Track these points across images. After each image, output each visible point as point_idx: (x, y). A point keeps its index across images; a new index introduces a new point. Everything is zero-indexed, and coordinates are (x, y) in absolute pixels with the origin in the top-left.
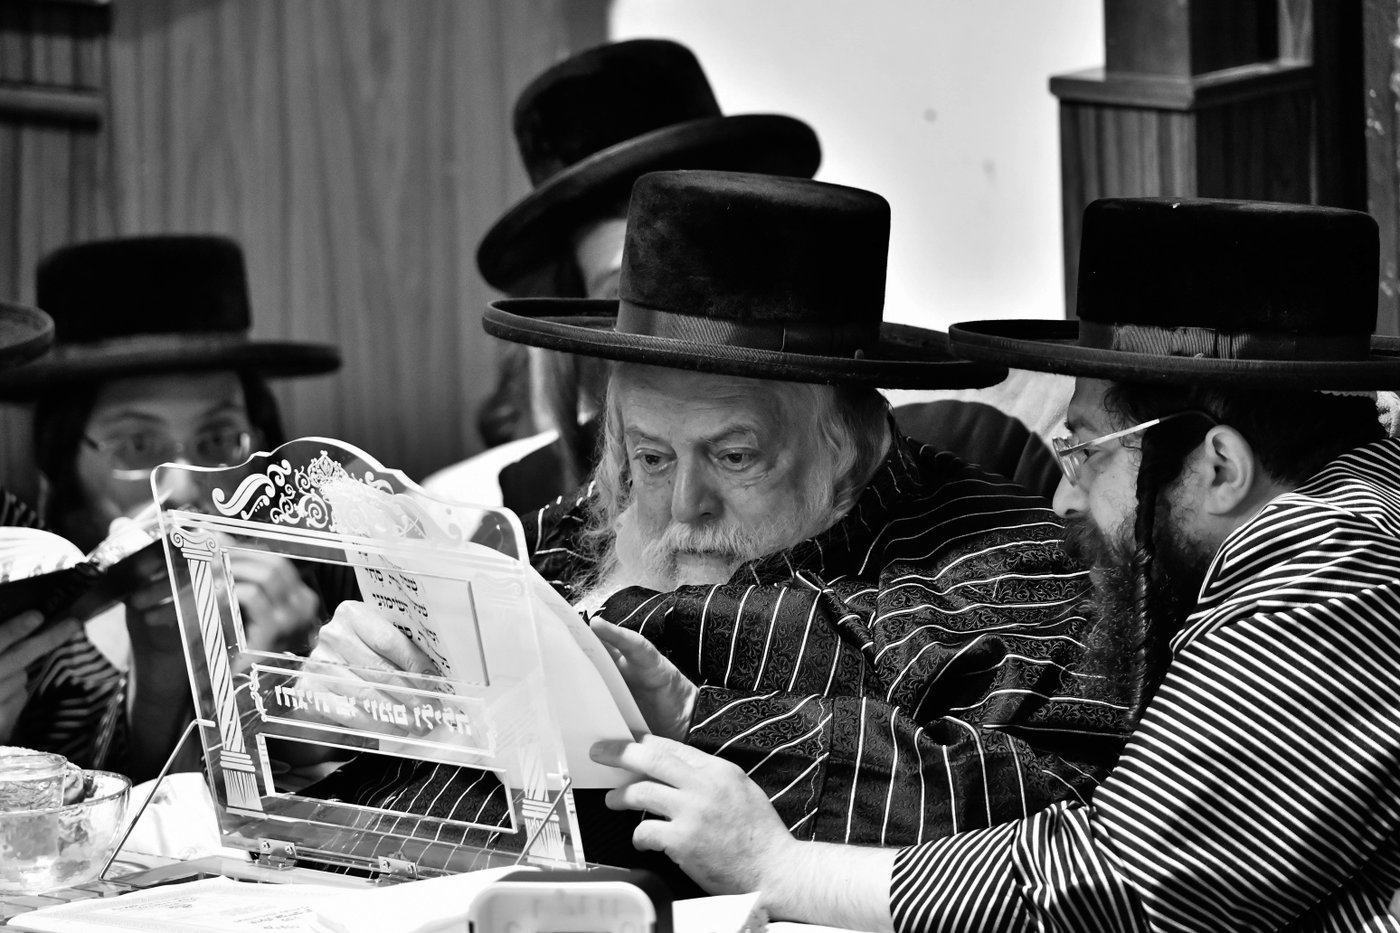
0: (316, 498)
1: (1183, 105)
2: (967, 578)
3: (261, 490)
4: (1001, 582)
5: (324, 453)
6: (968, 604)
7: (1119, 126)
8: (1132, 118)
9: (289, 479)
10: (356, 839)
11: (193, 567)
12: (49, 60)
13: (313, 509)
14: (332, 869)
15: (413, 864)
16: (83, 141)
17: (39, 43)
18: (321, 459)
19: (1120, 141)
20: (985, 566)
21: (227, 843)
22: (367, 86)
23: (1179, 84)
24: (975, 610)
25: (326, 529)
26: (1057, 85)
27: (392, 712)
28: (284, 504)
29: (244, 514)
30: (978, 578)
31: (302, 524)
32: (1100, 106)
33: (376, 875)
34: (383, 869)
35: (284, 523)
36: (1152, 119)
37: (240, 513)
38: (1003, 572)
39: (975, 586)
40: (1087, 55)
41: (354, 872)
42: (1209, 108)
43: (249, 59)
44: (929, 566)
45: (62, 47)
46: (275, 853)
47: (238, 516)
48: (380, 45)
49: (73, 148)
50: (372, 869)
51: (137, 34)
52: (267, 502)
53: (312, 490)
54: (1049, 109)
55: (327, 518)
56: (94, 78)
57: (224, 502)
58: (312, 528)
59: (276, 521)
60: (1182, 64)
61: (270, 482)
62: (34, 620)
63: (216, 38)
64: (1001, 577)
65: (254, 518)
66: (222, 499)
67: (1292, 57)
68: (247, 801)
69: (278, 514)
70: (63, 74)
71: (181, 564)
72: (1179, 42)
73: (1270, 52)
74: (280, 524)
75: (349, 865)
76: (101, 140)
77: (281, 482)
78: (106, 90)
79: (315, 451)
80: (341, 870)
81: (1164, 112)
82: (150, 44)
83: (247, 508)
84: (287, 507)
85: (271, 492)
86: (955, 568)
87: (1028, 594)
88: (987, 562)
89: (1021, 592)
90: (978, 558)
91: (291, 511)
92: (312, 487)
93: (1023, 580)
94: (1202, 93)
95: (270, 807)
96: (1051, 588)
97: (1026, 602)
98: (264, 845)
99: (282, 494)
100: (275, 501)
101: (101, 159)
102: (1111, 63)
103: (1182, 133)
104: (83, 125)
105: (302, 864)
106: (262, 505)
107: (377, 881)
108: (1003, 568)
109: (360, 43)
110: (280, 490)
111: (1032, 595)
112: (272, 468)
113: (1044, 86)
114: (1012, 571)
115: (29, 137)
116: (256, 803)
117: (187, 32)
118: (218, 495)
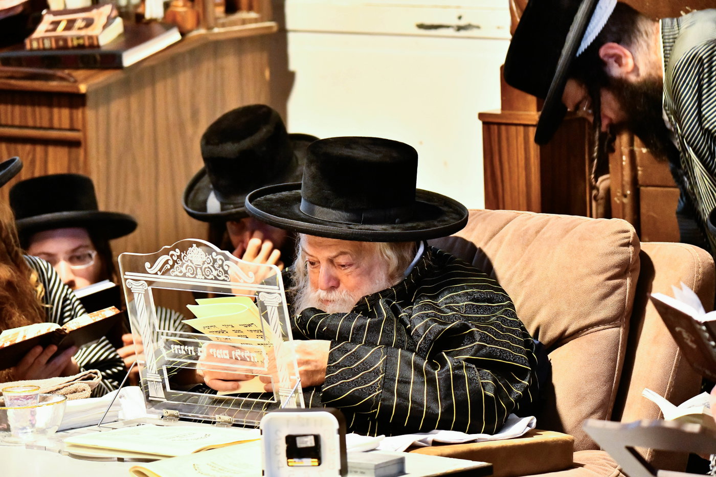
0: (190, 264)
1: (534, 123)
2: (451, 303)
3: (166, 262)
4: (466, 305)
5: (194, 245)
6: (451, 312)
7: (507, 132)
8: (513, 128)
9: (179, 257)
10: (206, 409)
11: (136, 296)
12: (60, 118)
13: (189, 269)
14: (195, 421)
15: (231, 417)
16: (74, 150)
17: (56, 111)
18: (193, 247)
19: (508, 139)
20: (459, 298)
21: (149, 413)
23: (532, 114)
24: (454, 315)
25: (195, 277)
26: (481, 116)
27: (223, 354)
28: (176, 267)
29: (159, 273)
30: (455, 303)
31: (184, 276)
32: (499, 124)
33: (214, 423)
34: (217, 420)
35: (177, 276)
36: (521, 129)
37: (157, 272)
38: (467, 301)
39: (454, 306)
40: (494, 106)
41: (205, 422)
43: (142, 119)
44: (435, 298)
45: (65, 112)
46: (169, 416)
47: (156, 274)
49: (70, 153)
50: (213, 420)
51: (97, 107)
52: (169, 267)
53: (189, 261)
55: (195, 272)
56: (79, 125)
57: (150, 268)
58: (189, 277)
59: (173, 275)
60: (533, 106)
61: (170, 258)
63: (129, 109)
64: (466, 303)
65: (163, 274)
66: (149, 267)
68: (157, 393)
69: (174, 272)
70: (66, 124)
71: (131, 295)
74: (175, 276)
75: (203, 419)
76: (81, 151)
77: (175, 258)
78: (84, 130)
79: (190, 244)
80: (200, 421)
81: (526, 126)
82: (102, 111)
83: (160, 270)
84: (178, 269)
85: (171, 262)
86: (447, 299)
87: (476, 310)
88: (460, 297)
89: (474, 309)
90: (456, 295)
91: (180, 271)
92: (189, 260)
93: (474, 305)
95: (168, 396)
96: (486, 309)
97: (475, 314)
98: (164, 412)
99: (176, 264)
100: (172, 267)
101: (82, 158)
102: (503, 108)
104: (74, 144)
105: (182, 419)
106: (167, 268)
107: (215, 425)
108: (466, 300)
109: (187, 113)
110: (175, 262)
111: (478, 311)
112: (171, 252)
113: (477, 116)
114: (470, 301)
115: (51, 150)
116: (162, 394)
117: (117, 106)
118: (147, 265)
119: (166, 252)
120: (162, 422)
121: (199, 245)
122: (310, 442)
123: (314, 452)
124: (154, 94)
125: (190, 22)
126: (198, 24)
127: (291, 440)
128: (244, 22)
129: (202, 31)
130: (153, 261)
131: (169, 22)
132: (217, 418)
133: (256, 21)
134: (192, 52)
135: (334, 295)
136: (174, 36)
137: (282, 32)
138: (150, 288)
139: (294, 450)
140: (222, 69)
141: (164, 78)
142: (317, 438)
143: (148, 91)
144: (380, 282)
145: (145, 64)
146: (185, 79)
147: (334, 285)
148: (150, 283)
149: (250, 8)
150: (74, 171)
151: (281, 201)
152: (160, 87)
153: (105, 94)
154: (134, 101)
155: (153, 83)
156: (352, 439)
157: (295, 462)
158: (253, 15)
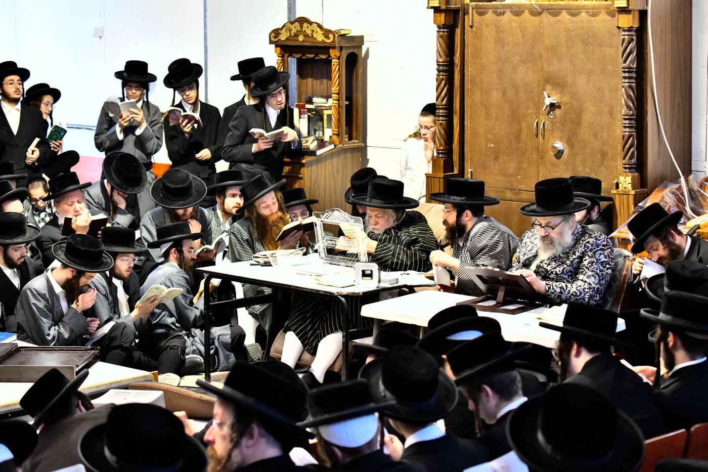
0: (334, 216)
3: (327, 215)
4: (418, 232)
7: (434, 180)
9: (331, 214)
19: (434, 182)
21: (320, 261)
22: (336, 176)
23: (442, 175)
26: (426, 174)
30: (415, 231)
32: (431, 177)
37: (324, 218)
41: (337, 265)
42: (445, 178)
43: (321, 171)
44: (409, 229)
48: (338, 171)
49: (300, 182)
51: (308, 167)
54: (425, 177)
56: (302, 172)
59: (330, 219)
60: (442, 172)
62: (296, 231)
63: (318, 169)
65: (326, 219)
67: (456, 172)
68: (323, 255)
71: (316, 225)
72: (442, 170)
73: (453, 172)
76: (303, 180)
78: (303, 174)
79: (334, 210)
80: (335, 264)
81: (439, 178)
86: (412, 230)
89: (420, 233)
90: (415, 229)
91: (332, 218)
92: (334, 214)
94: (444, 176)
95: (326, 256)
96: (424, 233)
98: (325, 261)
100: (329, 216)
101: (303, 183)
103: (442, 180)
104: (300, 178)
105: (330, 264)
106: (327, 217)
108: (418, 230)
111: (422, 234)
112: (329, 212)
116: (324, 256)
117: (314, 167)
118: (321, 216)
119: (327, 212)
120: (324, 264)
121: (337, 210)
122: (369, 272)
123: (371, 275)
124: (325, 164)
125: (337, 143)
126: (340, 143)
127: (363, 271)
128: (354, 143)
129: (341, 145)
130: (323, 214)
131: (331, 142)
132: (341, 264)
133: (358, 143)
134: (337, 151)
135: (376, 227)
136: (332, 146)
137: (366, 146)
138: (322, 223)
139: (364, 274)
140: (347, 157)
141: (329, 159)
142: (371, 271)
143: (324, 163)
144: (391, 224)
145: (323, 155)
146: (335, 160)
147: (377, 224)
148: (322, 221)
149: (356, 139)
150: (300, 187)
151: (362, 198)
152: (327, 162)
153: (311, 164)
154: (319, 166)
155: (325, 160)
156: (382, 272)
157: (365, 278)
158: (357, 141)
